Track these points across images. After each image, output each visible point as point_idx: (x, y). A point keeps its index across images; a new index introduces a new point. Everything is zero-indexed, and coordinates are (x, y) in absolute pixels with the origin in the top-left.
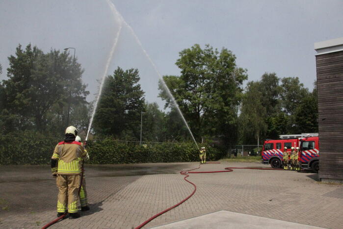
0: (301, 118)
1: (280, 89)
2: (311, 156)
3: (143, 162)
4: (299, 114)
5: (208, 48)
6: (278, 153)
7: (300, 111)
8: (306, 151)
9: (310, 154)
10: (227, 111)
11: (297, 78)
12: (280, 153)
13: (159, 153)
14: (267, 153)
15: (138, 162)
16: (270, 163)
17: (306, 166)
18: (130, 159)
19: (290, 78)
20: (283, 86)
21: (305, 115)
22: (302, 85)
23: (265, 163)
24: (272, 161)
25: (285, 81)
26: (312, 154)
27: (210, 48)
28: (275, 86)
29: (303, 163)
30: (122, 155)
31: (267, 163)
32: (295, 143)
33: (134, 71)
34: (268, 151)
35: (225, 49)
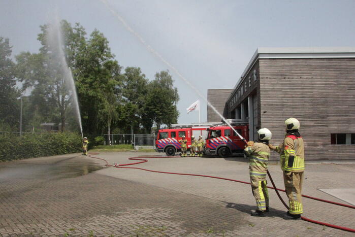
0: (150, 107)
1: (123, 77)
2: (218, 144)
3: (25, 158)
4: (149, 103)
5: (77, 27)
6: (173, 141)
7: (150, 101)
8: (214, 139)
9: (217, 141)
10: (101, 99)
11: (139, 69)
12: (174, 141)
13: (40, 146)
14: (162, 142)
15: (20, 158)
16: (165, 151)
17: (214, 152)
18: (12, 155)
19: (133, 68)
20: (126, 74)
21: (154, 105)
22: (144, 75)
23: (160, 151)
24: (167, 150)
25: (128, 70)
26: (219, 141)
27: (79, 27)
28: (117, 74)
29: (211, 149)
30: (4, 150)
31: (162, 151)
32: (189, 132)
33: (4, 41)
34: (162, 140)
35: (97, 31)
